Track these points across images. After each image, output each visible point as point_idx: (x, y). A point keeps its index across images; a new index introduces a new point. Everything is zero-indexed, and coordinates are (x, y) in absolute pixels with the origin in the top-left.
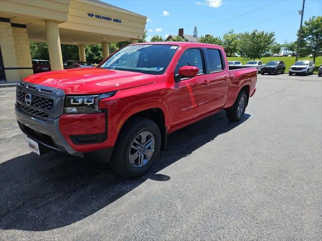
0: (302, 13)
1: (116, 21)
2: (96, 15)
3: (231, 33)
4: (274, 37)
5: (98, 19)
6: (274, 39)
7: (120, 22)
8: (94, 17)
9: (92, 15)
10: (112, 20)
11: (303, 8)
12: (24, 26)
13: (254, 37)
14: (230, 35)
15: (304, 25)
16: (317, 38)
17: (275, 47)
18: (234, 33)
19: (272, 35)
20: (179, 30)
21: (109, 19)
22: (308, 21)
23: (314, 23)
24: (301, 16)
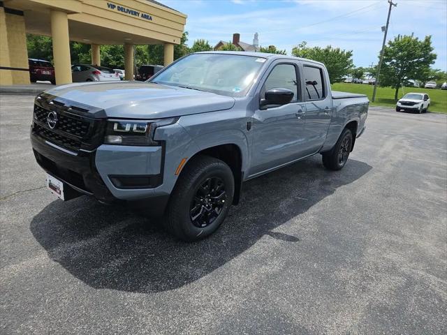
0: (385, 29)
1: (145, 17)
2: (118, 7)
3: (302, 46)
4: (351, 58)
5: (120, 12)
6: (351, 60)
7: (151, 19)
8: (116, 10)
9: (113, 7)
10: (140, 15)
11: (388, 23)
12: (20, 13)
13: (327, 55)
14: (301, 49)
15: (388, 46)
16: (402, 63)
17: (356, 70)
18: (306, 46)
19: (349, 54)
20: (234, 35)
21: (135, 13)
22: (393, 41)
23: (399, 43)
24: (384, 33)
